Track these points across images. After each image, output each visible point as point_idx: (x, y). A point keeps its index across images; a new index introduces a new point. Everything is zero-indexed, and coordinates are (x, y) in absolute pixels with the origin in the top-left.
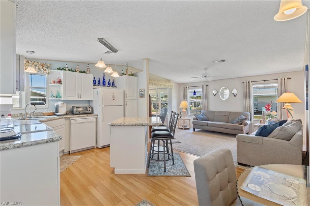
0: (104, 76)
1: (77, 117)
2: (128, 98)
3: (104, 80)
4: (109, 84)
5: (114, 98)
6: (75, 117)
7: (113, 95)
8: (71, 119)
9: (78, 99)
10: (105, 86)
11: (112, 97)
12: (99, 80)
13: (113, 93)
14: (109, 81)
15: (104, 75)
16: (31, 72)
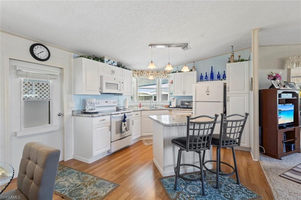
0: (212, 70)
1: (176, 110)
2: (230, 92)
3: (212, 74)
4: (219, 77)
5: (208, 93)
6: (175, 110)
7: (208, 89)
8: (172, 111)
9: (183, 95)
10: (213, 80)
11: (206, 92)
12: (206, 75)
13: (208, 88)
14: (219, 73)
15: (212, 68)
16: (151, 79)
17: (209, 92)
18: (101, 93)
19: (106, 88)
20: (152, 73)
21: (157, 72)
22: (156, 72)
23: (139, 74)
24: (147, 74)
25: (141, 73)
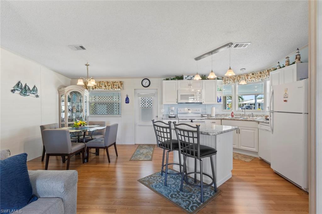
5: (285, 99)
7: (286, 93)
13: (286, 90)
16: (243, 84)
17: (287, 97)
18: (178, 103)
19: (181, 99)
20: (252, 76)
21: (261, 73)
22: (259, 73)
23: (235, 80)
24: (246, 78)
25: (239, 78)
